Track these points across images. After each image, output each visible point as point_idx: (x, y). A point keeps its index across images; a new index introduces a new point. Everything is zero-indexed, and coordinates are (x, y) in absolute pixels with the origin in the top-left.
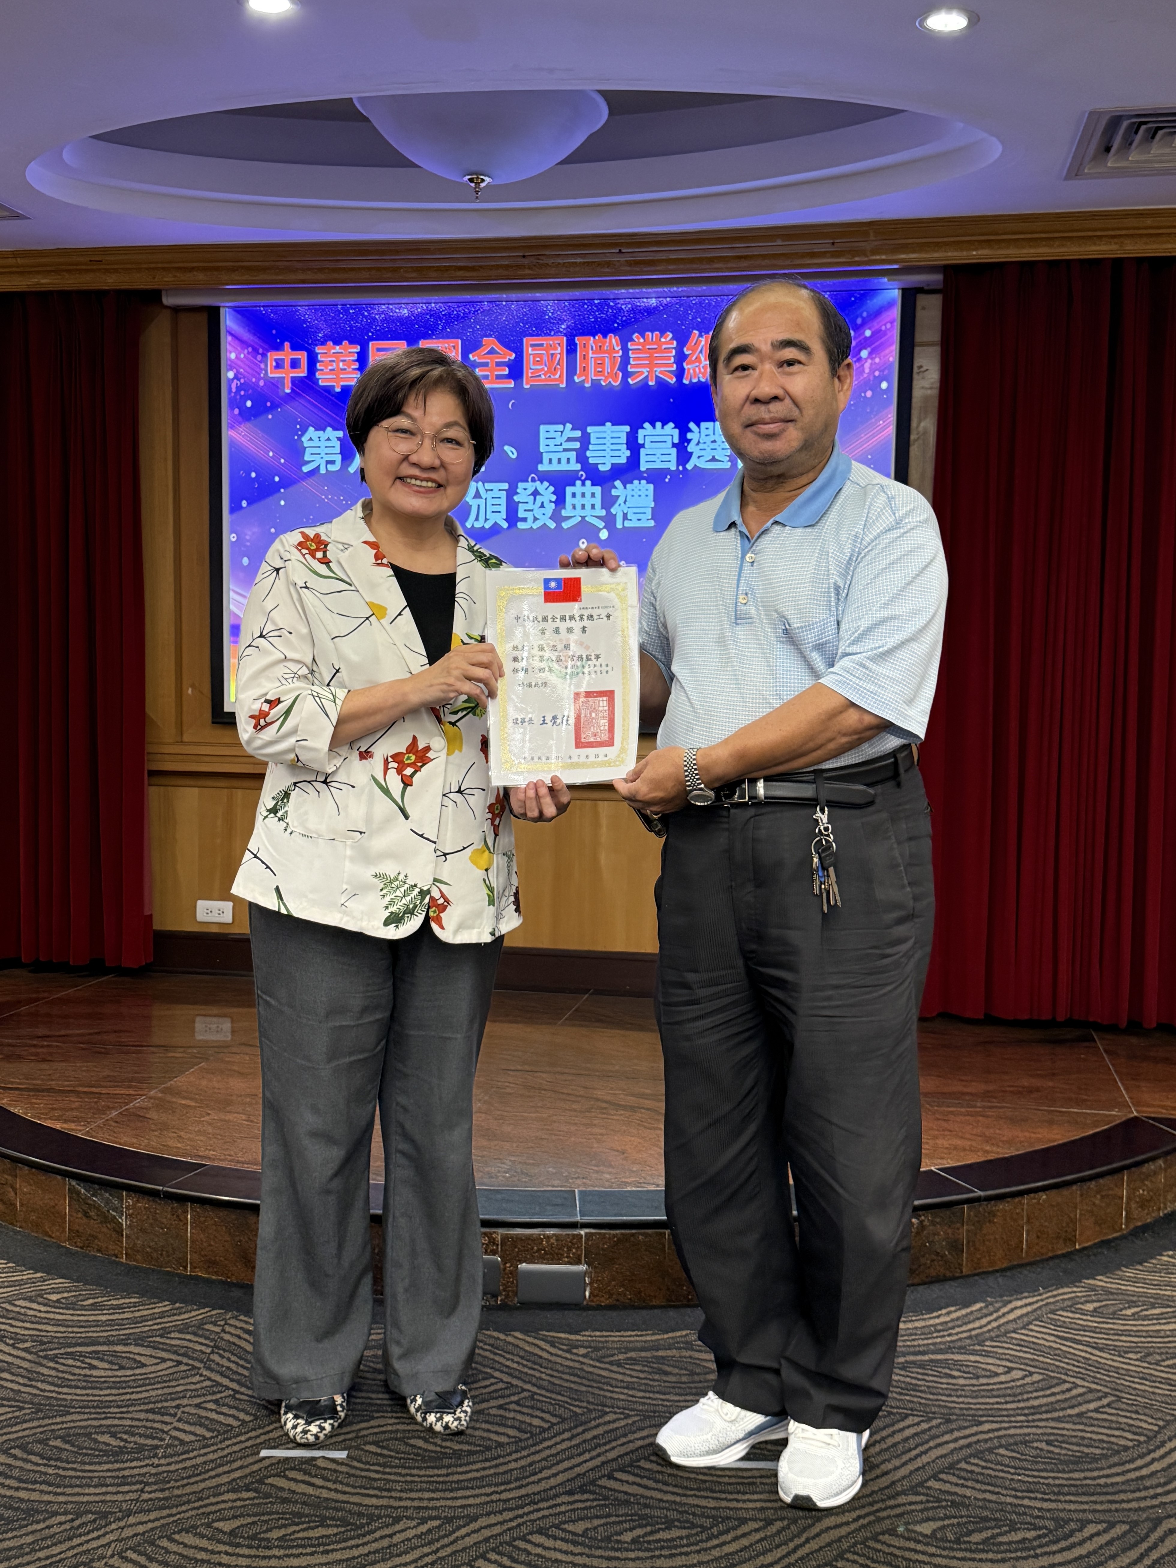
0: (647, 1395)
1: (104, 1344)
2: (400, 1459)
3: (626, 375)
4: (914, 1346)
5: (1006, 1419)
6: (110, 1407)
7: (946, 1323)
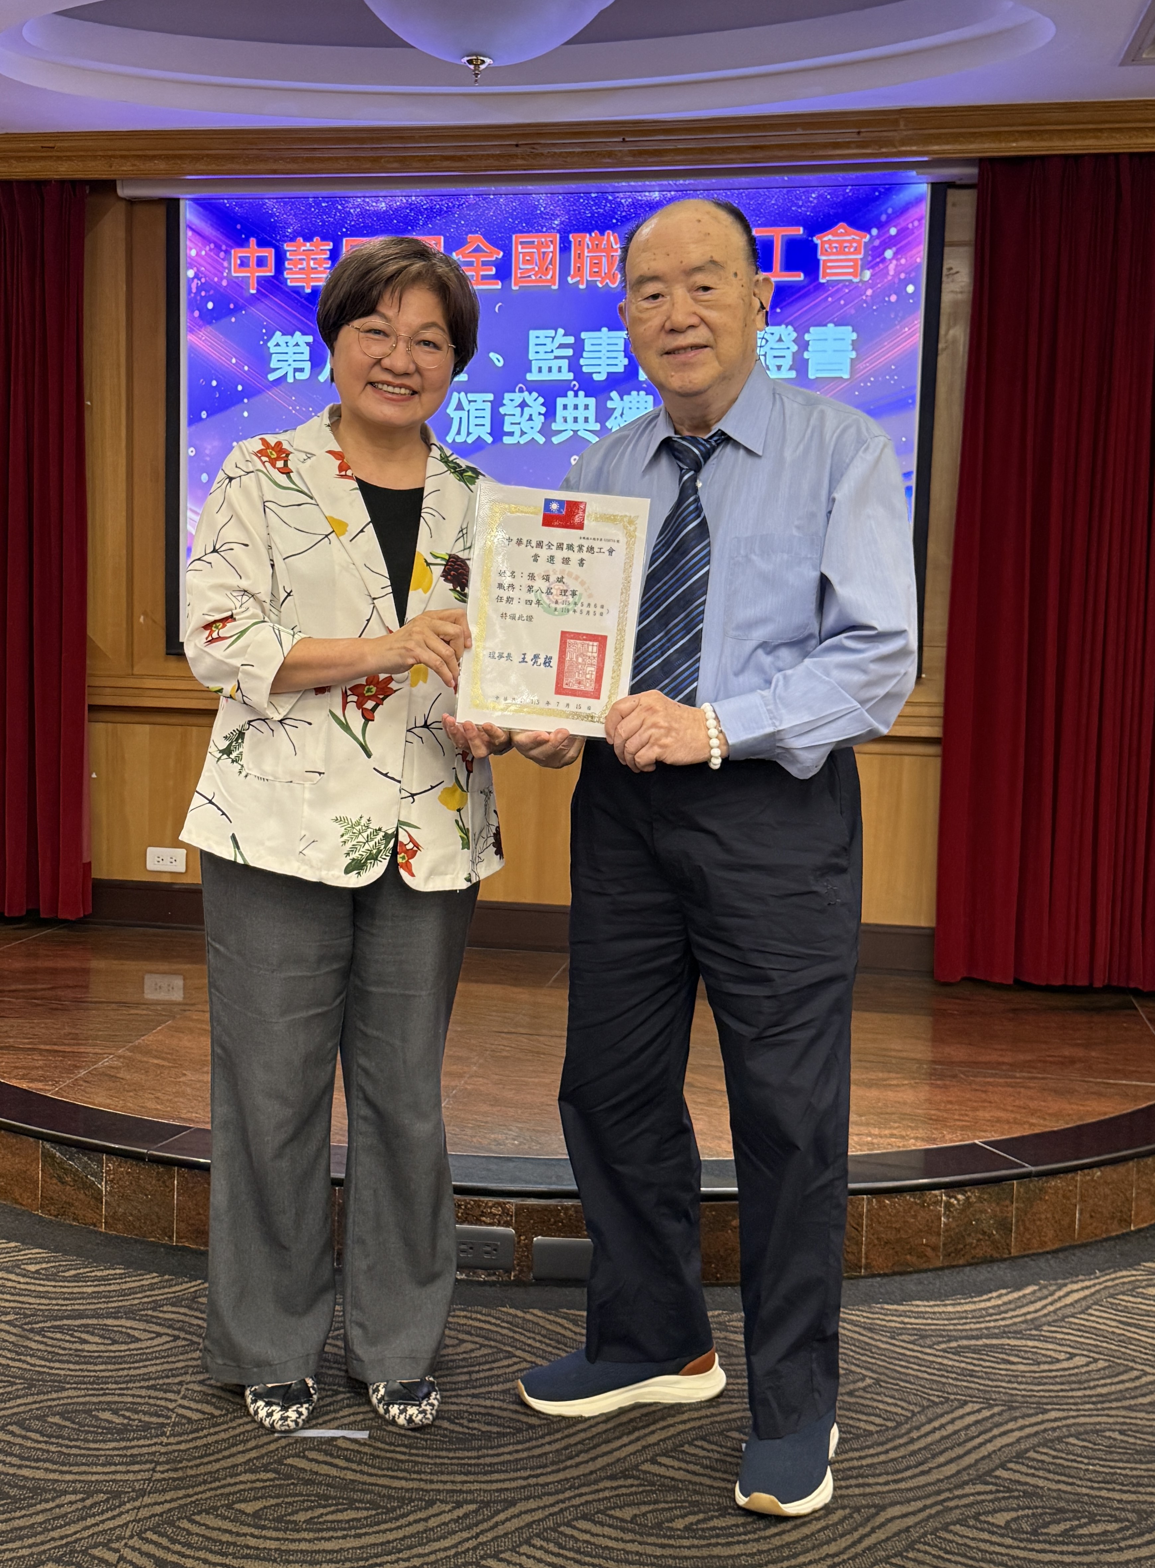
1: (93, 1317)
2: (426, 1440)
4: (966, 1330)
5: (1073, 1408)
6: (107, 1383)
7: (999, 1306)
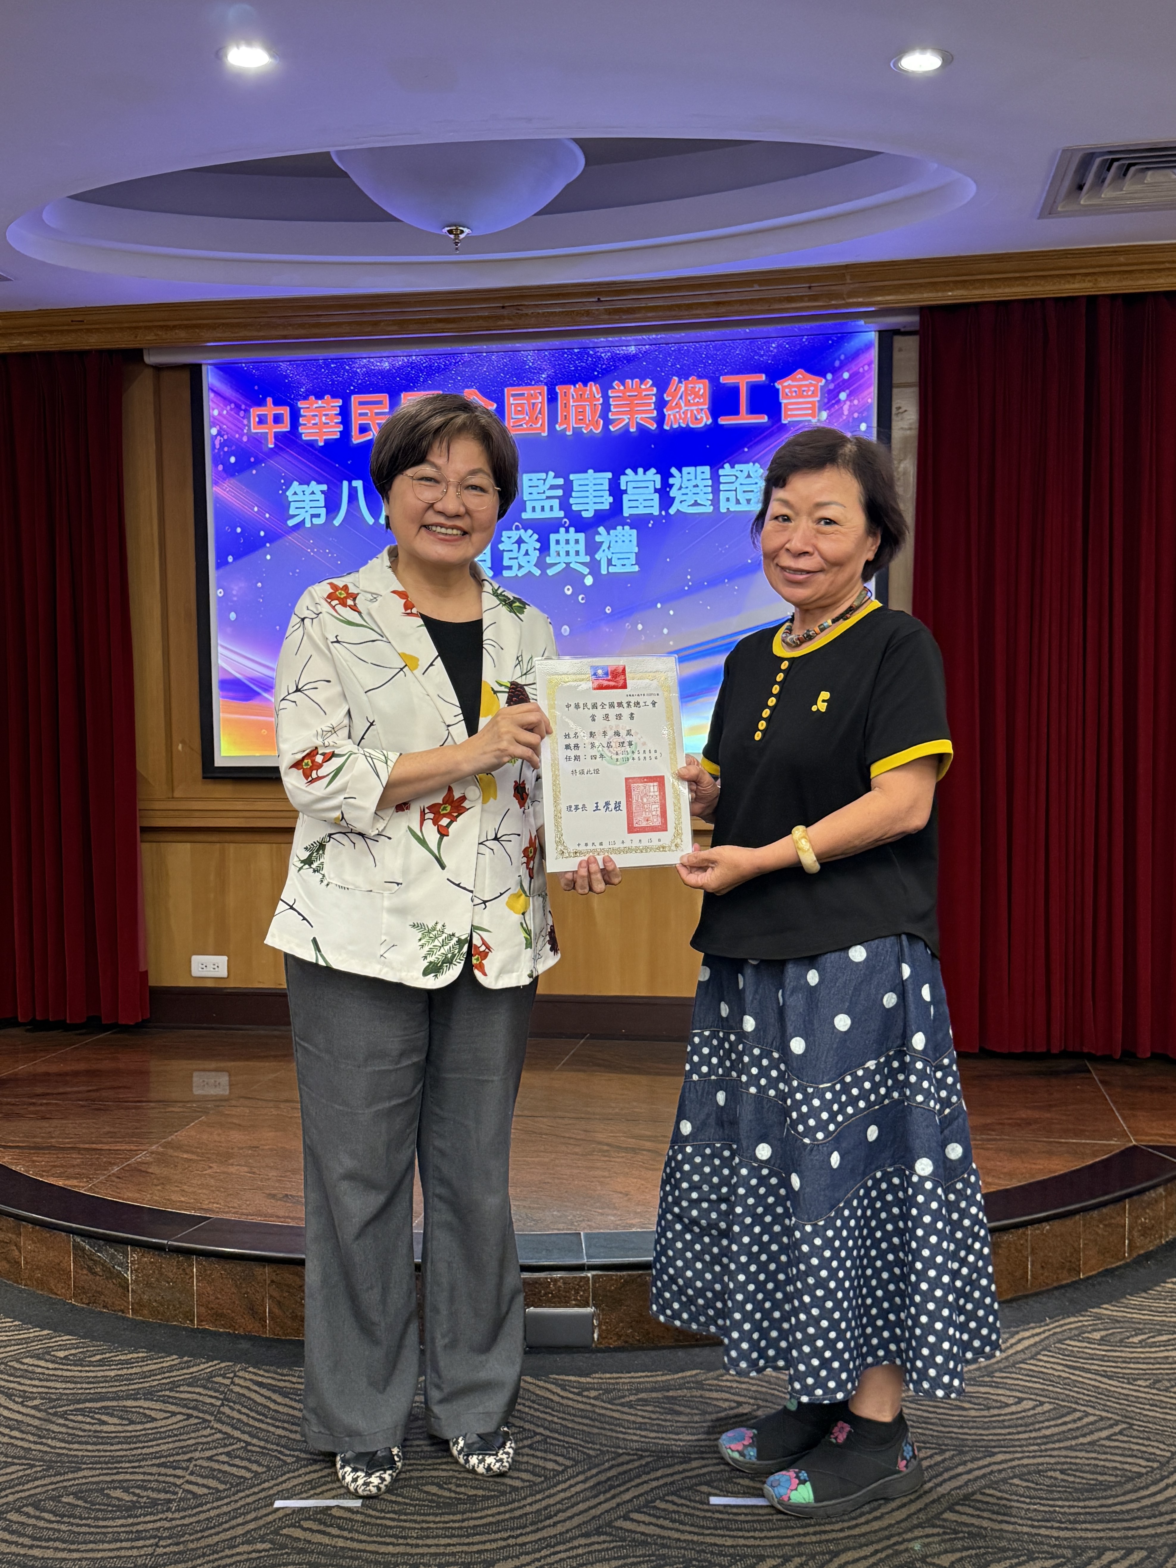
0: (660, 1435)
1: (113, 1399)
3: (607, 422)
5: (1019, 1449)
6: (122, 1462)
